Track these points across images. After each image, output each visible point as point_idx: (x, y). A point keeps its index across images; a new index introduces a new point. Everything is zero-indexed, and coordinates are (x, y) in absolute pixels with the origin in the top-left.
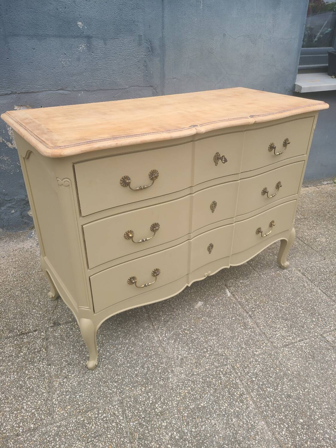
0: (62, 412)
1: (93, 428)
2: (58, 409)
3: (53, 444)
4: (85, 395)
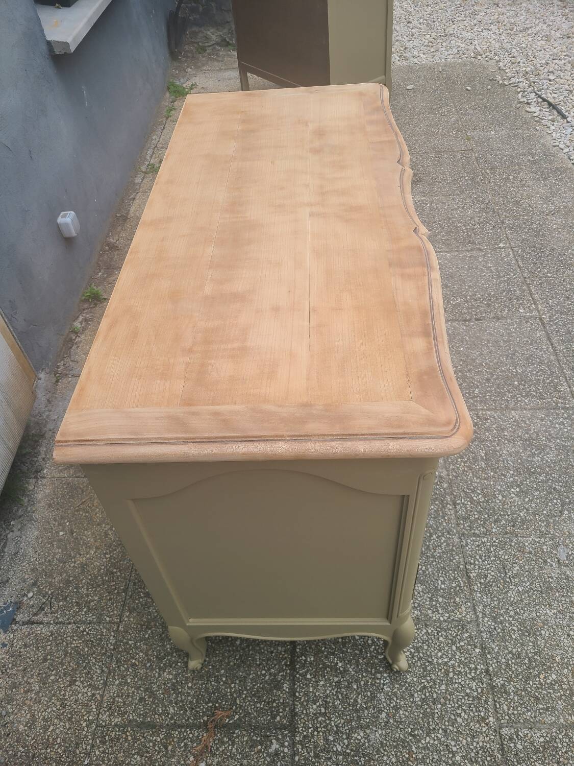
0: (464, 609)
1: (493, 574)
2: (458, 613)
3: (507, 625)
4: (443, 577)
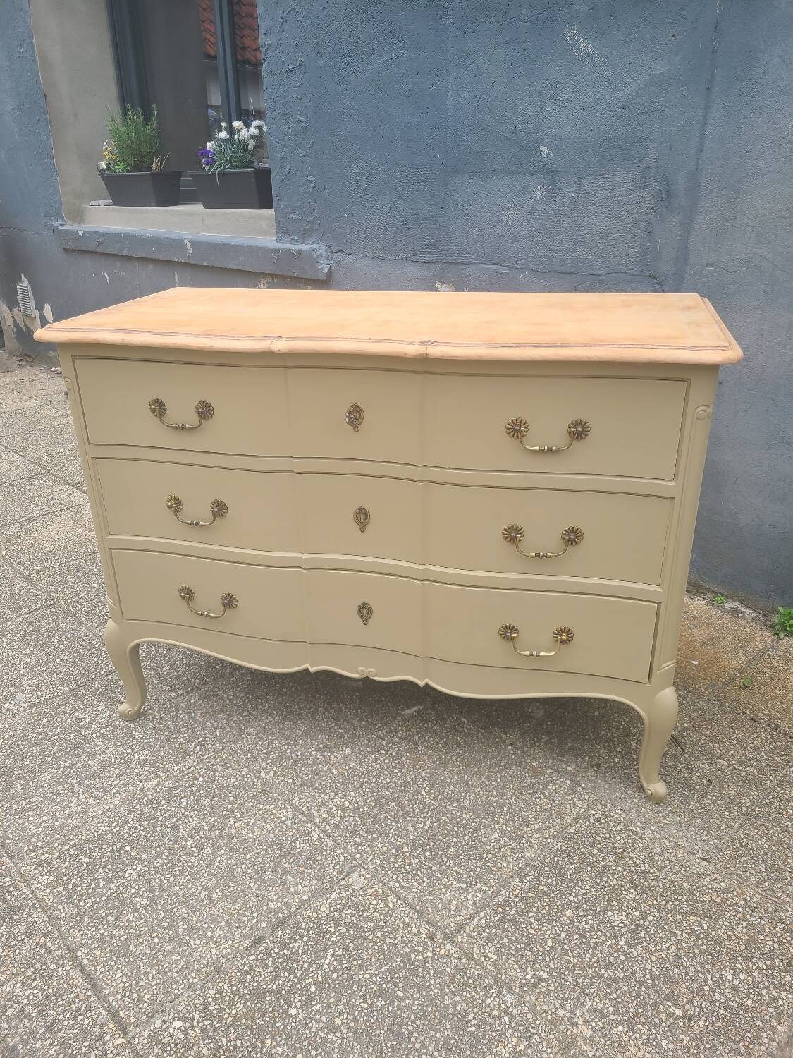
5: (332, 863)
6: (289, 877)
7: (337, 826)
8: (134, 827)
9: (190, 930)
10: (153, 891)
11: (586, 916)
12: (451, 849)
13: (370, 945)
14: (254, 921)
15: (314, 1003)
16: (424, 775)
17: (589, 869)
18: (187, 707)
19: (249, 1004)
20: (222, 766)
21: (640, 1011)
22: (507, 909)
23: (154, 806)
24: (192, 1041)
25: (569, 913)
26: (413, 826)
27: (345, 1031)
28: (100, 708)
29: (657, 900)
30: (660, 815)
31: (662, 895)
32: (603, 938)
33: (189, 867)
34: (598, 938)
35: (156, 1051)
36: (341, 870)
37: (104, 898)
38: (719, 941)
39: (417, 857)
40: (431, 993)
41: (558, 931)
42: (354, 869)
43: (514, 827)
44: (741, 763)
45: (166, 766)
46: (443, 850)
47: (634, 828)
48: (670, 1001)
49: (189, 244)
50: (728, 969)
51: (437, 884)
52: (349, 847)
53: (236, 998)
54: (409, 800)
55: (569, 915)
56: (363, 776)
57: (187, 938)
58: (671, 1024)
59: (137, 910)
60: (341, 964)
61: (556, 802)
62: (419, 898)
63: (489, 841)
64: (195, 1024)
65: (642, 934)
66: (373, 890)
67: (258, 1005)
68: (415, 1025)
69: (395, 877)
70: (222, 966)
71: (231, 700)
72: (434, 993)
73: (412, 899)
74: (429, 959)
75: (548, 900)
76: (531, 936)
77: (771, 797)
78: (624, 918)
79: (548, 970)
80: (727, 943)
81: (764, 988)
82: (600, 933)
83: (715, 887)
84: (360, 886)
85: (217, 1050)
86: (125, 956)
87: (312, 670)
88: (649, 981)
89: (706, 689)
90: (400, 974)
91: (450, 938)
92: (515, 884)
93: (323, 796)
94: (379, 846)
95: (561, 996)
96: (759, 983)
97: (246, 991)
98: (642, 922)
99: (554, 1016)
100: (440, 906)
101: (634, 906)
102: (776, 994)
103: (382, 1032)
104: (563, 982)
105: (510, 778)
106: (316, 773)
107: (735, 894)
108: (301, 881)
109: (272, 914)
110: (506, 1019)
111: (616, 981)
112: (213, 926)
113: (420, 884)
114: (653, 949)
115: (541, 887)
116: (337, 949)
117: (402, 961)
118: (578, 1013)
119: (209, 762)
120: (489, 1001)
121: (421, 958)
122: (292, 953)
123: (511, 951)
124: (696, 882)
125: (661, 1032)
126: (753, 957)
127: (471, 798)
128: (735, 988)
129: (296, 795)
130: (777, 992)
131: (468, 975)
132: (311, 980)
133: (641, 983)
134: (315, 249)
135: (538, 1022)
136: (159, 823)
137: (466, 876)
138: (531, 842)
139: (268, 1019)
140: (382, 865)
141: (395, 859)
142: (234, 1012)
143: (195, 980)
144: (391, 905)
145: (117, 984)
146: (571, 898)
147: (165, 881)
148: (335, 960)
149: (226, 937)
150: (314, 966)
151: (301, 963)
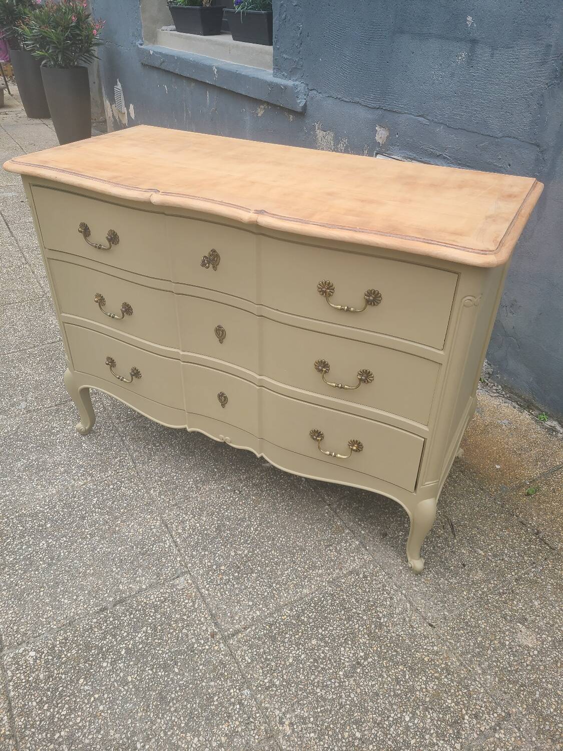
5: (171, 566)
6: (140, 570)
7: (184, 540)
8: (58, 512)
9: (64, 592)
10: (52, 559)
11: (325, 647)
12: (254, 575)
13: (171, 631)
14: (106, 595)
15: (120, 662)
16: (258, 515)
17: (343, 612)
18: (123, 432)
19: (80, 651)
20: (128, 480)
21: (331, 726)
22: (273, 628)
23: (75, 499)
24: (36, 667)
25: (314, 642)
26: (234, 552)
27: (131, 687)
28: (68, 422)
29: (381, 647)
30: (414, 583)
31: (386, 644)
32: (329, 666)
33: (80, 548)
34: (326, 665)
35: (13, 668)
36: (174, 572)
37: (22, 557)
38: (412, 690)
39: (227, 575)
40: (197, 675)
41: (300, 653)
42: (183, 574)
43: (304, 568)
44: (495, 556)
45: (94, 472)
46: (247, 574)
47: (389, 589)
48: (356, 725)
49: (216, 70)
50: (408, 713)
51: (233, 598)
52: (186, 557)
53: (74, 645)
54: (241, 532)
55: (313, 643)
56: (217, 507)
57: (61, 596)
58: (349, 741)
59: (38, 570)
60: (148, 639)
61: (342, 556)
62: (217, 605)
63: (282, 575)
64: (43, 657)
65: (358, 670)
66: (189, 592)
67: (85, 654)
68: (177, 695)
69: (207, 586)
70: (75, 621)
71: (153, 432)
72: (199, 675)
73: (212, 605)
74: (205, 651)
75: (303, 628)
76: (280, 651)
77: (505, 588)
78: (351, 655)
79: (281, 679)
80: (418, 693)
81: (428, 734)
82: (329, 662)
83: (429, 648)
84: (182, 587)
85: (49, 678)
86: (19, 600)
87: (189, 430)
88: (348, 706)
89: (496, 490)
90: (182, 656)
91: (225, 639)
92: (286, 611)
93: (184, 516)
94: (206, 561)
95: (282, 700)
96: (427, 729)
97: (81, 643)
98: (362, 661)
99: (271, 713)
100: (229, 614)
101: (362, 648)
102: (435, 741)
103: (154, 693)
104: (288, 690)
105: (316, 530)
106: (187, 498)
107: (441, 657)
108: (146, 574)
109: (119, 593)
110: (238, 706)
111: (324, 700)
112: (79, 592)
113: (222, 595)
114: (361, 684)
115: (303, 618)
116: (149, 628)
117: (187, 648)
118: (288, 716)
119: (121, 475)
120: (232, 691)
121: (200, 648)
122: (120, 624)
123: (262, 659)
124: (416, 641)
125: (339, 745)
126: (432, 709)
127: (284, 540)
128: (407, 728)
129: (167, 511)
130: (437, 740)
131: (226, 669)
132: (124, 645)
133: (342, 706)
134: (297, 85)
135: (258, 715)
136: (74, 512)
137: (255, 597)
138: (311, 582)
139: (87, 665)
140: (202, 575)
141: (213, 573)
142: (69, 655)
143: (55, 627)
144: (196, 606)
145: (8, 618)
146: (320, 631)
147: (62, 554)
148: (145, 636)
149: (84, 603)
150: (130, 636)
151: (123, 632)
